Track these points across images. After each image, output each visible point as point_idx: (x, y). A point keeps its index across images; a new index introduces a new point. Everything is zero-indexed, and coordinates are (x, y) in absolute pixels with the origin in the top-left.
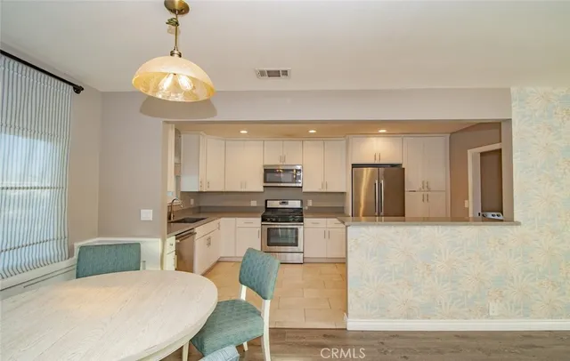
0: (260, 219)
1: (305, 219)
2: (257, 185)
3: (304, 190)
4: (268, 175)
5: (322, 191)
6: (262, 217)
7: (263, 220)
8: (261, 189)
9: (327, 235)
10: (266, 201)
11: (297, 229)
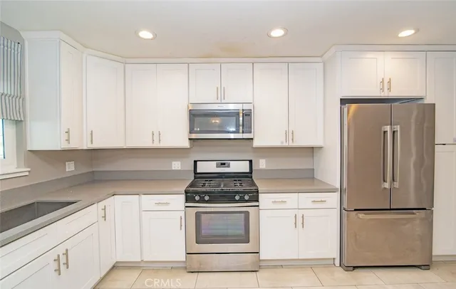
0: (183, 197)
1: (261, 196)
2: (178, 136)
3: (256, 143)
4: (197, 120)
5: (285, 144)
6: (186, 192)
7: (187, 201)
8: (186, 144)
9: (300, 222)
10: (195, 162)
11: (247, 214)
